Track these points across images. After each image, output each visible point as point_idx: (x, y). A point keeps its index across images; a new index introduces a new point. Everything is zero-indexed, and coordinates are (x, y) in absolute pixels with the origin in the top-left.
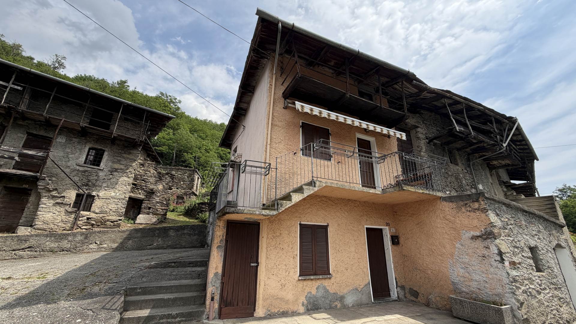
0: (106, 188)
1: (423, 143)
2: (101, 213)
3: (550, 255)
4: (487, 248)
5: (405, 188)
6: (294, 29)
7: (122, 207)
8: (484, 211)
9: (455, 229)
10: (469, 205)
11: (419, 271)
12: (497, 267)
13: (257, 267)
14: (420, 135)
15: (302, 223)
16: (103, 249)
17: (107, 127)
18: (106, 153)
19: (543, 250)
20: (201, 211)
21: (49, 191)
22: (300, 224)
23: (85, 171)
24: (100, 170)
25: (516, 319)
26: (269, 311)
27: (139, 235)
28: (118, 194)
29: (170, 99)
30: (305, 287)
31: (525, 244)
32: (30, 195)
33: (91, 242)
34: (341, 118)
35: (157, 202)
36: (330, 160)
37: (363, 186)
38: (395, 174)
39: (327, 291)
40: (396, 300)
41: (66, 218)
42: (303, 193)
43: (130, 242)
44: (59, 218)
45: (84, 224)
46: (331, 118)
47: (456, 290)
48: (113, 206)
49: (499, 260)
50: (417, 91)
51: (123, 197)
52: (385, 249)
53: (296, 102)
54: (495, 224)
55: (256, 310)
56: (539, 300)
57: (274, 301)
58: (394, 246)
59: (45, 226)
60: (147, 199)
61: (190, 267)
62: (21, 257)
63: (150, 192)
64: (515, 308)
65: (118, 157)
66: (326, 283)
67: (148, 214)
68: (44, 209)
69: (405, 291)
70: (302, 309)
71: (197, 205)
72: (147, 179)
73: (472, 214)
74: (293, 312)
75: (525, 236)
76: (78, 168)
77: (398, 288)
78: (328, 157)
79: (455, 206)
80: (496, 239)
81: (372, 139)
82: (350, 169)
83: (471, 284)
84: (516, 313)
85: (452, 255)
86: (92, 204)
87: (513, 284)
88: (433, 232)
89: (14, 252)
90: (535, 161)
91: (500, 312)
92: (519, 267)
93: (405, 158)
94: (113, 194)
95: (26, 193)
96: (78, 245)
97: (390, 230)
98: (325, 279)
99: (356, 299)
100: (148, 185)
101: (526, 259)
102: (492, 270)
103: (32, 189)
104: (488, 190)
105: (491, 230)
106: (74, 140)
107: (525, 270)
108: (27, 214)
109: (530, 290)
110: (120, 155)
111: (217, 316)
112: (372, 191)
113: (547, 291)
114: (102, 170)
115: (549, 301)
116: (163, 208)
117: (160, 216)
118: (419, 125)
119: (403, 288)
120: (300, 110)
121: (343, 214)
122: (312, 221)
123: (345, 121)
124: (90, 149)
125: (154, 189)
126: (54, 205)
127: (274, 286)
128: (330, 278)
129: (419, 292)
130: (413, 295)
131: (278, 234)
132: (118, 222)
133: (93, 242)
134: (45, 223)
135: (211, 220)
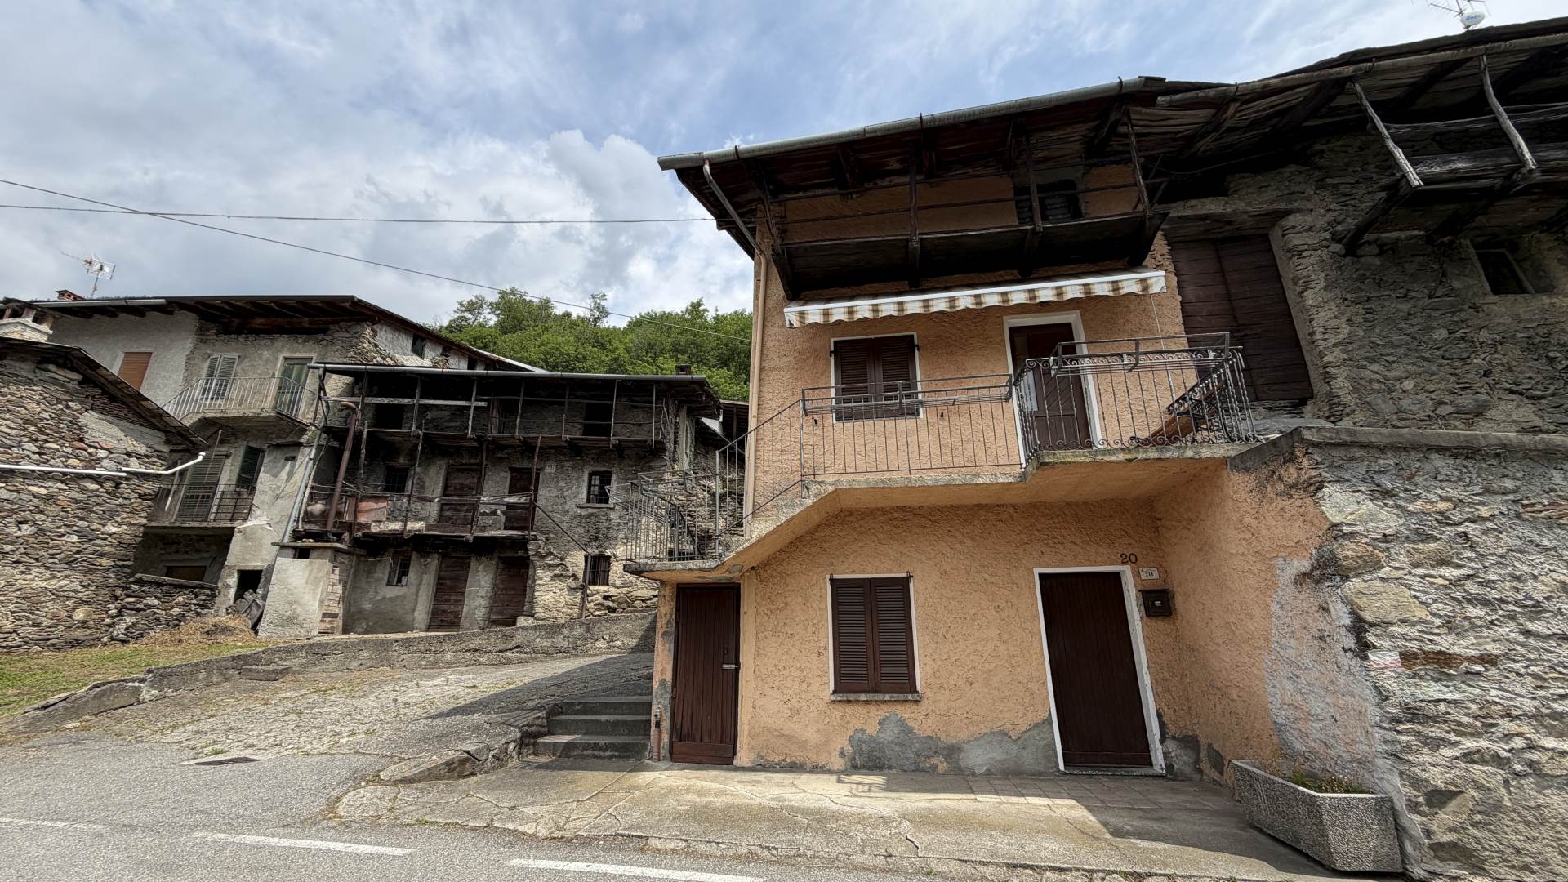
0: (624, 541)
1: (1315, 263)
2: (624, 585)
4: (1323, 609)
6: (742, 156)
8: (1313, 488)
9: (1263, 557)
10: (1280, 476)
11: (1218, 693)
12: (1350, 673)
13: (737, 670)
14: (1302, 239)
15: (835, 577)
16: (616, 650)
17: (606, 431)
18: (614, 477)
21: (543, 557)
22: (832, 580)
23: (590, 516)
24: (611, 509)
25: (1411, 841)
26: (762, 758)
30: (848, 718)
32: (528, 565)
33: (596, 638)
36: (913, 414)
39: (908, 731)
40: (1164, 776)
41: (570, 599)
45: (596, 608)
47: (1284, 748)
49: (1353, 646)
54: (1352, 529)
55: (738, 754)
57: (772, 740)
58: (1153, 622)
59: (547, 615)
62: (510, 662)
64: (1401, 805)
65: (632, 479)
66: (906, 712)
68: (542, 588)
69: (1197, 752)
73: (1287, 503)
74: (813, 767)
76: (580, 511)
78: (910, 409)
79: (1255, 484)
80: (1348, 578)
81: (1070, 318)
83: (1308, 727)
84: (1405, 823)
85: (1267, 639)
86: (608, 571)
87: (1407, 727)
88: (1227, 569)
89: (501, 654)
91: (1314, 810)
92: (1475, 674)
96: (578, 642)
97: (1137, 574)
98: (904, 702)
99: (998, 758)
102: (1342, 681)
103: (526, 558)
105: (1334, 552)
106: (567, 464)
107: (1522, 686)
108: (527, 597)
110: (635, 475)
111: (667, 755)
114: (613, 509)
118: (1296, 205)
119: (1189, 742)
120: (797, 324)
122: (864, 572)
124: (591, 475)
125: (710, 529)
126: (552, 580)
127: (776, 710)
128: (917, 702)
129: (1223, 754)
130: (1215, 766)
131: (781, 605)
132: (653, 601)
133: (600, 637)
134: (547, 609)
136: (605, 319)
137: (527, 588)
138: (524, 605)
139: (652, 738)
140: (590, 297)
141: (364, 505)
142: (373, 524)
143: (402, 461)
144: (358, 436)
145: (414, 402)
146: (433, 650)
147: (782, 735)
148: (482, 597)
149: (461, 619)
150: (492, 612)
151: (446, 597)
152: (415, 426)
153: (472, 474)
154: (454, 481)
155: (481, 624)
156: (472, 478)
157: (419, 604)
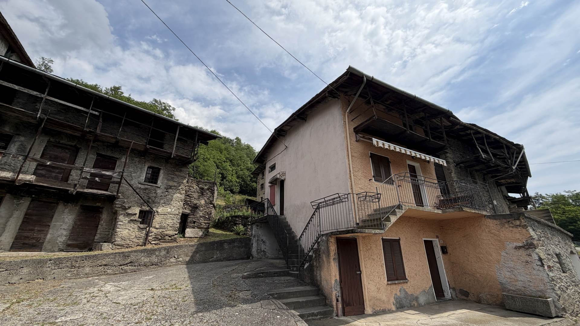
0: (164, 205)
1: (452, 166)
2: (161, 228)
3: (569, 260)
4: (529, 255)
6: (373, 80)
7: (176, 222)
8: (525, 227)
9: (500, 241)
10: (512, 223)
11: (468, 275)
12: (539, 270)
13: (360, 274)
14: (450, 160)
15: (384, 238)
16: (180, 263)
17: (161, 146)
18: (162, 172)
19: (564, 256)
20: (235, 224)
21: (125, 209)
22: (382, 239)
23: (146, 189)
24: (158, 187)
25: (557, 308)
26: (374, 309)
27: (203, 249)
28: (173, 210)
29: (164, 106)
30: (392, 290)
31: (553, 252)
32: (102, 212)
34: (398, 148)
35: (201, 217)
36: (393, 184)
37: (417, 205)
39: (406, 293)
40: (451, 300)
41: (139, 234)
42: (396, 215)
43: (198, 255)
44: (133, 234)
45: (153, 239)
46: (396, 151)
47: (504, 289)
48: (169, 222)
49: (540, 264)
50: (451, 124)
51: (177, 213)
52: (437, 257)
53: (373, 139)
54: (534, 237)
55: (366, 309)
56: (568, 294)
57: (375, 302)
58: (443, 255)
59: (123, 243)
60: (192, 214)
62: (126, 272)
63: (194, 207)
64: (556, 300)
65: (171, 174)
66: (405, 286)
67: (194, 228)
68: (121, 227)
69: (456, 291)
70: (394, 308)
71: (230, 218)
72: (191, 195)
73: (514, 229)
74: (388, 310)
75: (552, 246)
76: (140, 186)
77: (451, 289)
78: (391, 182)
79: (499, 223)
80: (536, 248)
81: (416, 165)
82: (407, 191)
83: (517, 283)
84: (557, 304)
85: (498, 261)
86: (153, 220)
87: (552, 282)
88: (480, 243)
89: (121, 267)
91: (547, 303)
92: (552, 270)
94: (169, 210)
95: (98, 211)
96: (163, 259)
97: (439, 242)
98: (404, 283)
99: (425, 299)
100: (192, 200)
101: (555, 263)
102: (535, 272)
103: (104, 207)
105: (531, 242)
106: (136, 159)
107: (556, 272)
108: (101, 231)
109: (562, 287)
110: (173, 173)
111: (342, 314)
112: (421, 208)
113: (571, 288)
114: (159, 187)
115: (573, 295)
116: (206, 222)
117: (203, 230)
118: (448, 151)
119: (454, 289)
120: (376, 146)
121: (408, 230)
122: (389, 236)
123: (406, 152)
124: (148, 168)
125: (197, 204)
126: (129, 222)
127: (373, 289)
128: (407, 282)
129: (469, 292)
130: (464, 295)
131: (369, 247)
132: (175, 237)
133: (173, 256)
134: (123, 239)
135: (254, 232)
137: (100, 226)
138: (95, 236)
139: (335, 307)
140: (41, 58)
143: (7, 129)
145: (43, 96)
146: (77, 265)
147: (377, 299)
148: (64, 229)
149: (43, 243)
150: (69, 239)
151: (31, 228)
152: (40, 111)
153: (67, 151)
154: (51, 153)
155: (61, 247)
156: (66, 153)
157: (6, 231)
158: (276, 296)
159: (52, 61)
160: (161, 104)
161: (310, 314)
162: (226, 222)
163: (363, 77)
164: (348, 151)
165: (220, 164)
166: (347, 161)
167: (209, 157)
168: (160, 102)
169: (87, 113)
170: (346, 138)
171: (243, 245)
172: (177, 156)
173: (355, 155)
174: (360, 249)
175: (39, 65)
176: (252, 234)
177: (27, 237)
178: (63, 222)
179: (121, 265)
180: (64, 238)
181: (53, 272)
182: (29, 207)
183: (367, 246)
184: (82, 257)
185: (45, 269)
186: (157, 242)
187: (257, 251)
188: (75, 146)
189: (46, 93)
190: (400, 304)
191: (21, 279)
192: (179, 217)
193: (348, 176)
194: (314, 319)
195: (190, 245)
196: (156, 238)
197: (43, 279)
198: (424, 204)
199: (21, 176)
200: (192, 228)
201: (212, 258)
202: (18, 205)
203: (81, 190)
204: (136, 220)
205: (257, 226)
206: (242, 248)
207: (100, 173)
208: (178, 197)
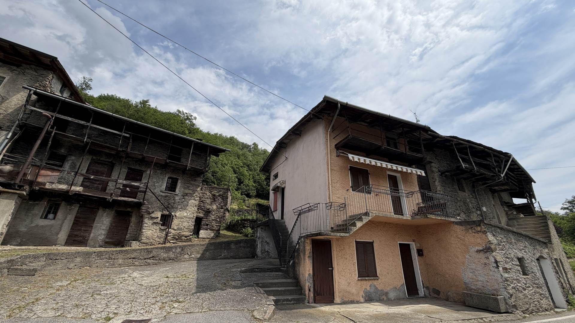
0: (180, 210)
1: (436, 175)
2: (178, 229)
3: (534, 264)
4: (487, 258)
5: (429, 217)
6: (347, 105)
7: (191, 224)
8: (485, 233)
9: (465, 245)
10: (474, 229)
11: (439, 275)
12: (494, 271)
13: (332, 270)
14: (434, 169)
15: (357, 240)
16: (192, 259)
17: (179, 161)
18: (179, 181)
19: (528, 260)
20: (244, 227)
21: (149, 213)
22: (356, 241)
23: (166, 196)
24: (176, 195)
25: (508, 305)
26: (343, 300)
27: (212, 248)
28: (188, 214)
29: (187, 116)
30: (362, 285)
31: (514, 256)
32: (131, 216)
33: (185, 253)
35: (213, 220)
36: (371, 193)
37: (394, 214)
38: (417, 202)
39: (377, 288)
40: (424, 297)
41: (160, 234)
42: (362, 221)
43: (208, 253)
44: (156, 234)
45: (172, 239)
46: (372, 164)
47: (467, 288)
48: (185, 224)
49: (496, 266)
50: (431, 137)
51: (192, 216)
52: (413, 259)
53: (349, 155)
54: (492, 242)
55: (335, 299)
56: (524, 294)
57: (345, 294)
58: (419, 257)
59: (147, 241)
60: (205, 217)
61: (268, 272)
62: (149, 264)
63: (208, 212)
64: (507, 298)
65: (187, 183)
66: (375, 283)
67: (207, 230)
68: (146, 228)
69: (429, 290)
70: (362, 300)
71: (240, 221)
72: (205, 200)
73: (476, 235)
74: (357, 301)
75: (514, 250)
76: (161, 194)
77: (424, 288)
78: (370, 191)
79: (464, 229)
80: (493, 252)
81: (398, 175)
82: (385, 199)
83: (477, 283)
84: (507, 301)
85: (463, 263)
86: (172, 222)
87: (505, 282)
88: (449, 247)
89: (145, 260)
90: (533, 183)
91: (496, 300)
92: (509, 272)
93: (428, 194)
94: (185, 214)
95: (128, 215)
96: (178, 255)
97: (416, 245)
98: (375, 280)
99: (395, 295)
100: (206, 205)
101: (515, 266)
102: (491, 273)
103: (133, 212)
104: (491, 211)
105: (489, 246)
106: (158, 171)
107: (514, 274)
108: (131, 231)
109: (518, 287)
110: (189, 182)
111: (313, 302)
112: (401, 217)
113: (531, 289)
114: (177, 195)
115: (532, 295)
116: (217, 224)
117: (215, 232)
118: (433, 161)
119: (427, 288)
120: (353, 160)
121: (383, 234)
122: (362, 239)
123: (382, 165)
124: (168, 178)
125: (210, 208)
126: (152, 224)
127: (344, 283)
128: (378, 279)
129: (440, 291)
130: (436, 294)
131: (343, 248)
132: (190, 237)
133: (186, 253)
134: (148, 238)
135: (258, 234)
136: (88, 91)
137: (130, 227)
138: (126, 235)
139: (307, 295)
140: (83, 77)
141: (43, 172)
142: (48, 184)
143: (63, 151)
144: (49, 133)
145: (88, 124)
146: (113, 258)
147: (347, 292)
148: (103, 229)
149: (88, 240)
150: (107, 238)
151: (79, 228)
152: (86, 136)
153: (105, 166)
154: (94, 168)
155: (101, 243)
156: (105, 168)
157: (62, 230)
158: (260, 285)
159: (92, 80)
160: (184, 114)
161: (285, 299)
162: (237, 225)
163: (337, 104)
164: (328, 165)
165: (237, 169)
166: (327, 174)
167: (226, 162)
168: (183, 112)
169: (120, 136)
170: (327, 154)
171: (249, 245)
172: (192, 168)
173: (335, 168)
174: (333, 249)
175: (81, 84)
176: (257, 236)
177: (77, 235)
178: (103, 224)
179: (145, 259)
180: (103, 236)
181: (96, 261)
182: (78, 211)
183: (340, 247)
184: (116, 251)
185: (91, 259)
186: (174, 241)
187: (261, 252)
188: (111, 162)
189: (91, 122)
190: (369, 297)
191: (75, 265)
192: (194, 220)
193: (327, 188)
194: (288, 304)
195: (201, 245)
196: (174, 238)
197: (90, 266)
198: (404, 213)
199: (73, 188)
200: (205, 230)
201: (220, 256)
202: (70, 210)
203: (116, 198)
204: (158, 223)
205: (262, 229)
206: (248, 248)
207: (130, 184)
208: (193, 203)
